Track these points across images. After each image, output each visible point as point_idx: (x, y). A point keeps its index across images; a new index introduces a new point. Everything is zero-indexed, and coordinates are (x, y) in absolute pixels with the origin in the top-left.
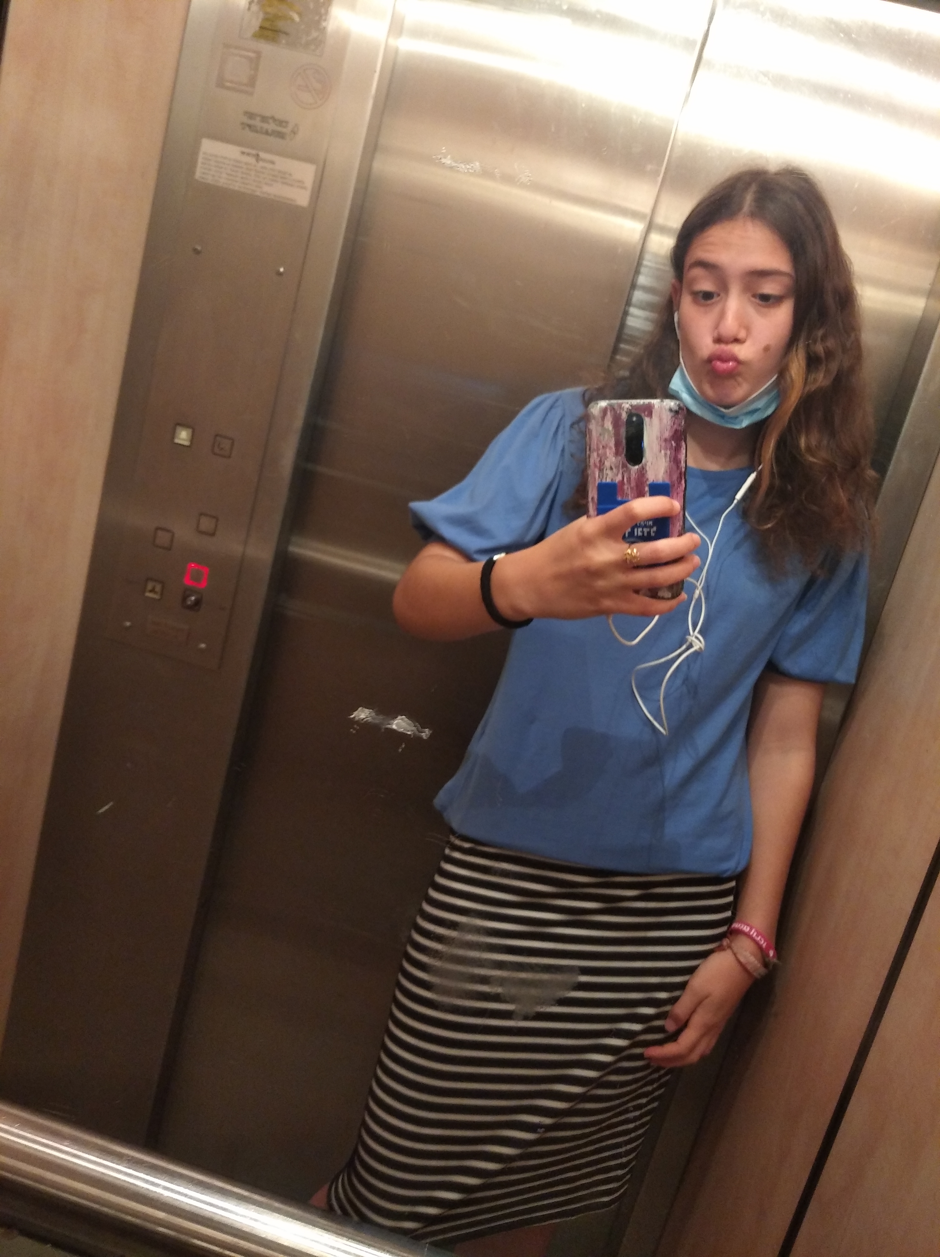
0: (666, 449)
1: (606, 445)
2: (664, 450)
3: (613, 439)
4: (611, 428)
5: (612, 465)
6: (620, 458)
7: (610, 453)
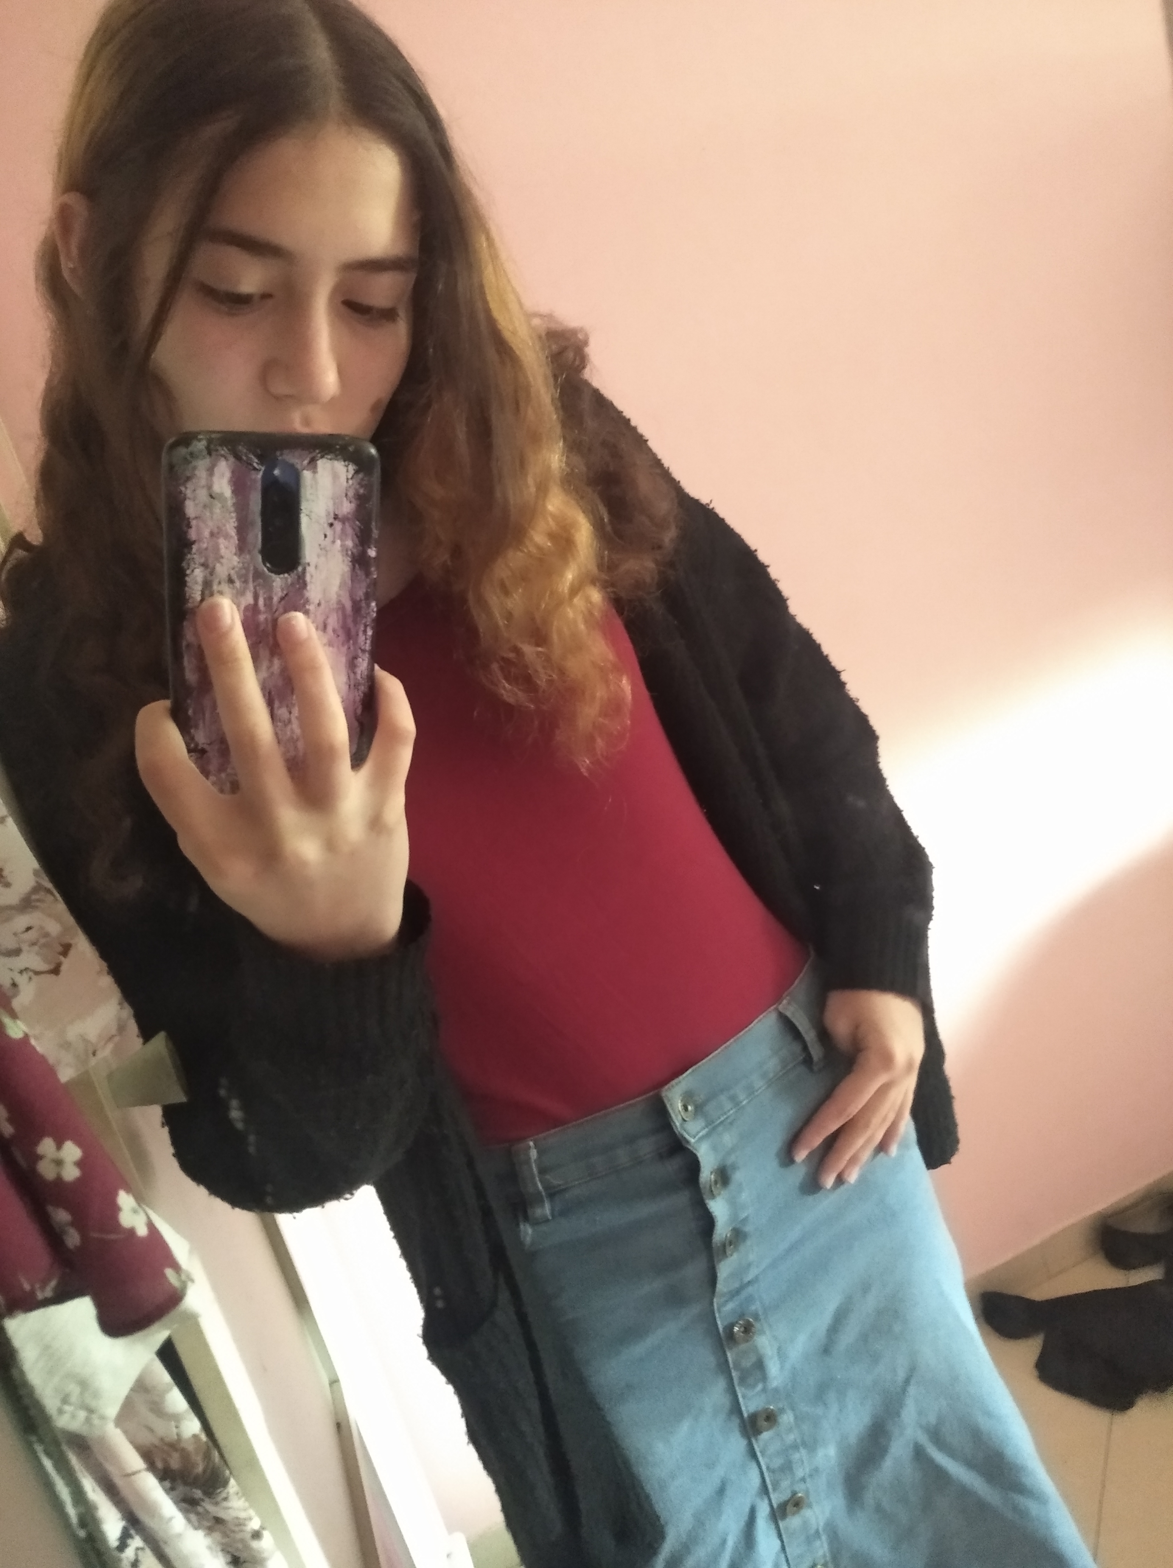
0: (343, 535)
1: (218, 528)
2: (342, 540)
3: (234, 515)
4: (227, 492)
5: (232, 572)
6: (248, 557)
7: (227, 548)
